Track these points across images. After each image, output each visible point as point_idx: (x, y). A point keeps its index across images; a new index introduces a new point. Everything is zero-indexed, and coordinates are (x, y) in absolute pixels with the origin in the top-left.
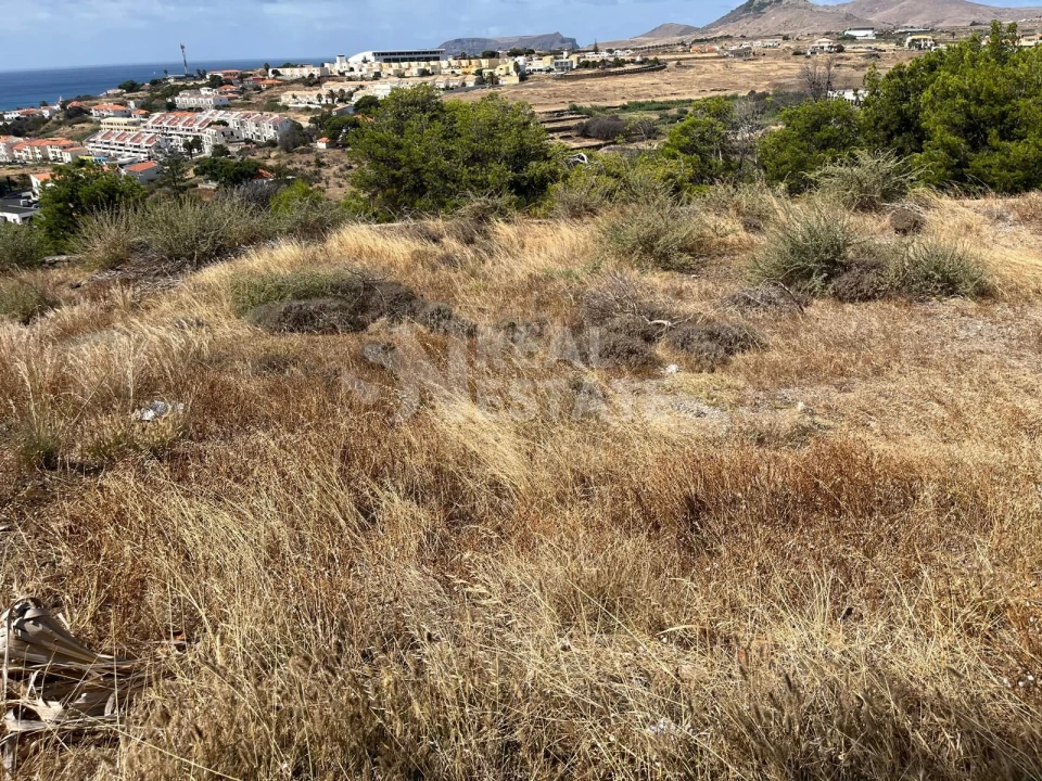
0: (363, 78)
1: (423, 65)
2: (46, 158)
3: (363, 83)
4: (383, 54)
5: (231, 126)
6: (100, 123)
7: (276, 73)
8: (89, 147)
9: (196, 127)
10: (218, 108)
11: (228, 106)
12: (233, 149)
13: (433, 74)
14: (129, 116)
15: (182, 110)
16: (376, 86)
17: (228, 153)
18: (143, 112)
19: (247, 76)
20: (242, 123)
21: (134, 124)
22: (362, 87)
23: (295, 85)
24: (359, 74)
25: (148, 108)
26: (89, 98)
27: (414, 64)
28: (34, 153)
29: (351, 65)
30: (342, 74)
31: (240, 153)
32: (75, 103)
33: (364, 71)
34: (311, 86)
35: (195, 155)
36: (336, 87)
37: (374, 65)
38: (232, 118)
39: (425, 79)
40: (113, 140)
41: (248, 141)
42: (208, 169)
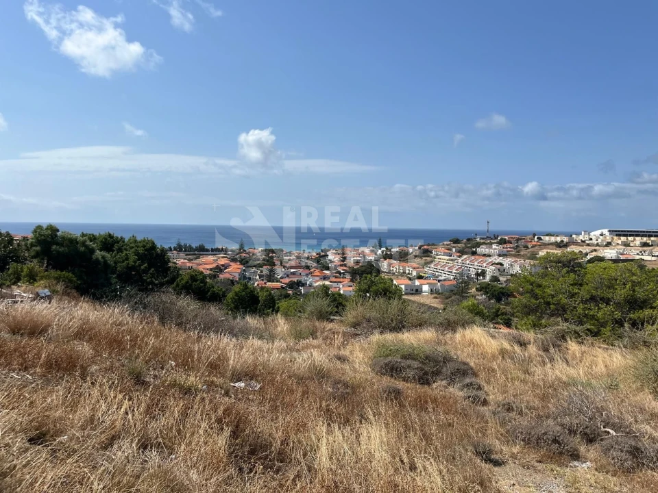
0: (597, 245)
1: (645, 239)
2: (404, 273)
3: (597, 248)
4: (616, 231)
5: (505, 266)
6: (435, 258)
7: (539, 239)
8: (426, 269)
9: (485, 265)
10: (499, 255)
11: (506, 255)
12: (502, 279)
13: (652, 245)
14: (451, 256)
15: (479, 255)
16: (605, 251)
17: (499, 281)
18: (459, 254)
19: (521, 239)
20: (511, 265)
21: (452, 260)
22: (595, 250)
23: (550, 246)
24: (596, 242)
25: (462, 252)
26: (433, 245)
27: (638, 238)
28: (400, 269)
29: (591, 237)
30: (584, 242)
31: (505, 282)
32: (425, 247)
33: (600, 240)
34: (560, 247)
35: (480, 280)
36: (576, 249)
37: (608, 238)
38: (506, 262)
39: (645, 248)
40: (439, 267)
41: (512, 275)
42: (484, 288)
